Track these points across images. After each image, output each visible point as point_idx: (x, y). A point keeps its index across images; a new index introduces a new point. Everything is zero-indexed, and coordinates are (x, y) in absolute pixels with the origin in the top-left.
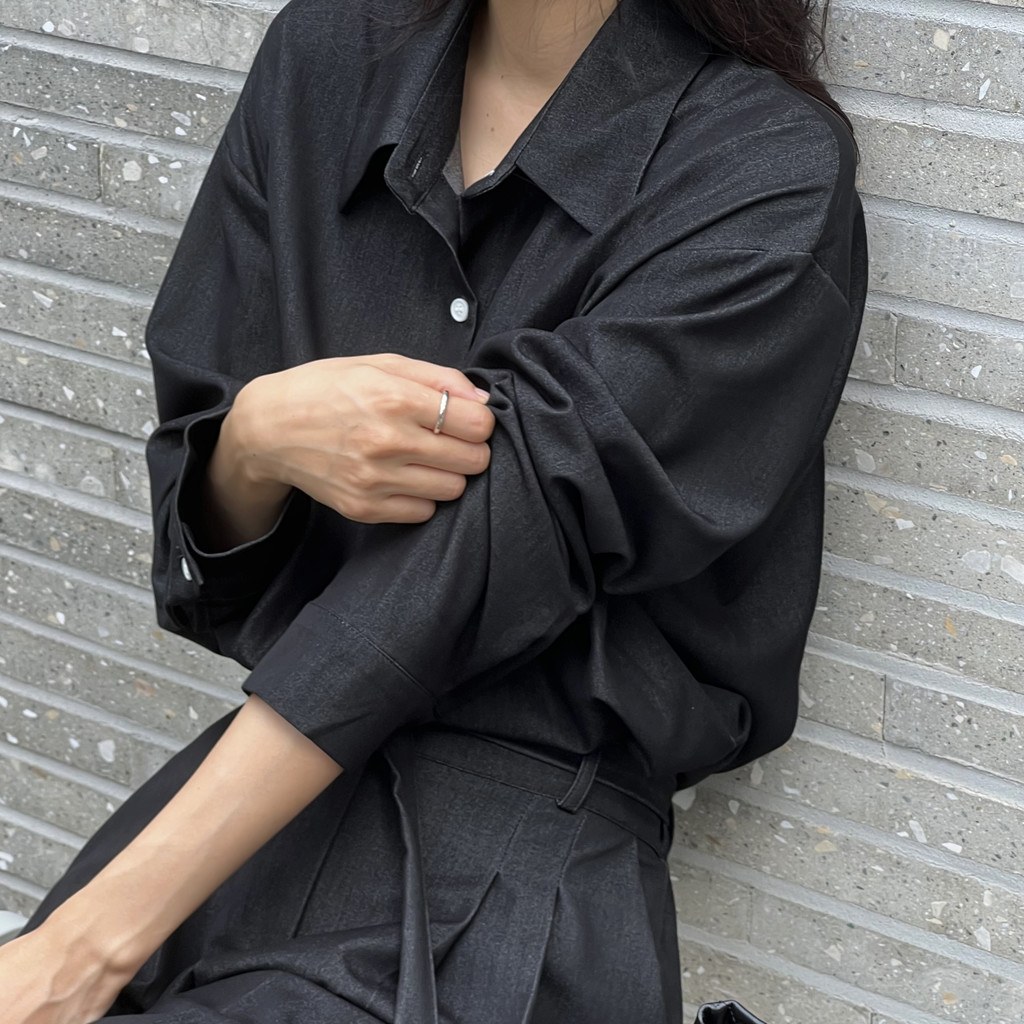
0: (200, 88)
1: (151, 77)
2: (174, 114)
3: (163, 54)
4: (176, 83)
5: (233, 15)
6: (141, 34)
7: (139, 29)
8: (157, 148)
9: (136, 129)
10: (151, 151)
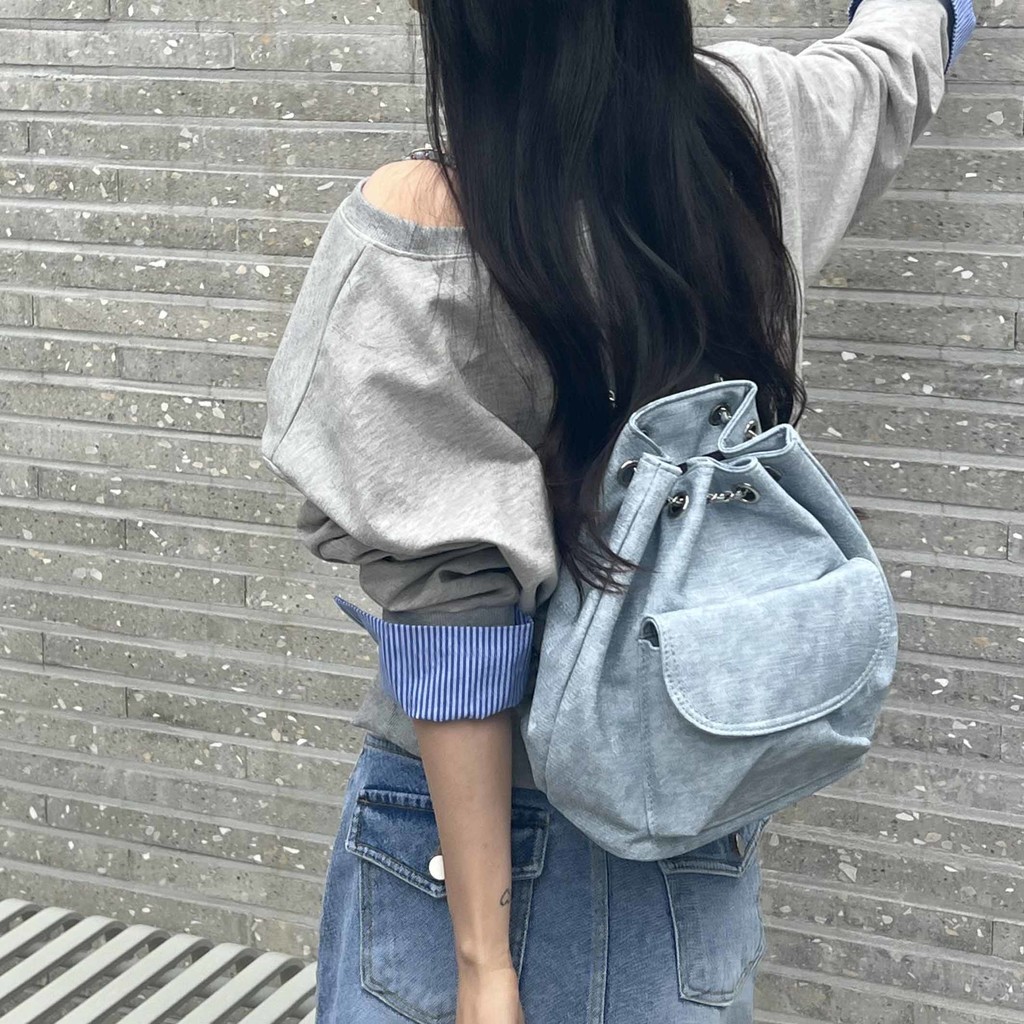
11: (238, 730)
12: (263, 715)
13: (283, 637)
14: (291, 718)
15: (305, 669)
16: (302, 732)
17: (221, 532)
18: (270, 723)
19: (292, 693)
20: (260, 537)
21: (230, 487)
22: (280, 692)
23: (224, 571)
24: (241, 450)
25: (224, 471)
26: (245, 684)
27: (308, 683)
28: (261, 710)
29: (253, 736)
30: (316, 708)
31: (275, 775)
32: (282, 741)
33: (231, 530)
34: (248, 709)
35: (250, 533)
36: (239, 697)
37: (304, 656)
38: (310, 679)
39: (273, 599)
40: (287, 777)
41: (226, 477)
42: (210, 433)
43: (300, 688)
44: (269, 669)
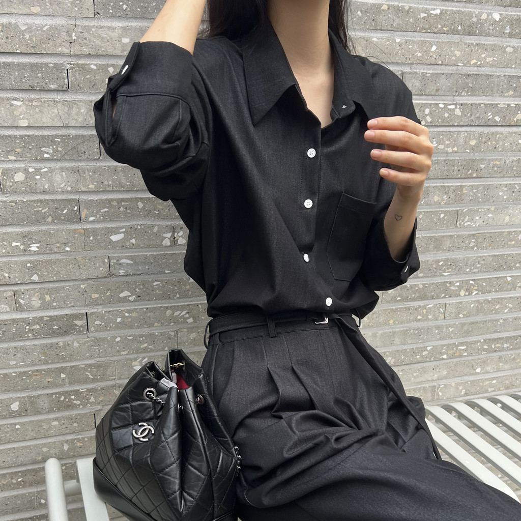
0: (57, 136)
1: (28, 136)
2: (43, 149)
3: (36, 125)
4: (43, 136)
5: (75, 104)
6: (23, 118)
7: (21, 117)
8: (34, 165)
9: (21, 159)
10: (30, 167)
11: (443, 295)
12: (458, 284)
13: (474, 240)
14: (471, 282)
15: (482, 255)
16: (476, 288)
17: (448, 186)
18: (460, 287)
19: (473, 269)
20: (469, 186)
21: (457, 158)
22: (468, 270)
23: (447, 209)
24: (466, 134)
25: (455, 149)
26: (450, 270)
27: (483, 262)
28: (457, 282)
29: (450, 297)
30: (484, 274)
31: (459, 313)
32: (465, 295)
33: (453, 184)
34: (450, 283)
35: (463, 184)
36: (447, 278)
37: (483, 248)
38: (484, 260)
39: (471, 220)
40: (465, 313)
41: (456, 152)
42: (450, 126)
43: (478, 265)
44: (464, 259)
